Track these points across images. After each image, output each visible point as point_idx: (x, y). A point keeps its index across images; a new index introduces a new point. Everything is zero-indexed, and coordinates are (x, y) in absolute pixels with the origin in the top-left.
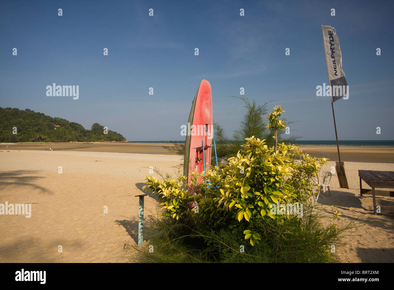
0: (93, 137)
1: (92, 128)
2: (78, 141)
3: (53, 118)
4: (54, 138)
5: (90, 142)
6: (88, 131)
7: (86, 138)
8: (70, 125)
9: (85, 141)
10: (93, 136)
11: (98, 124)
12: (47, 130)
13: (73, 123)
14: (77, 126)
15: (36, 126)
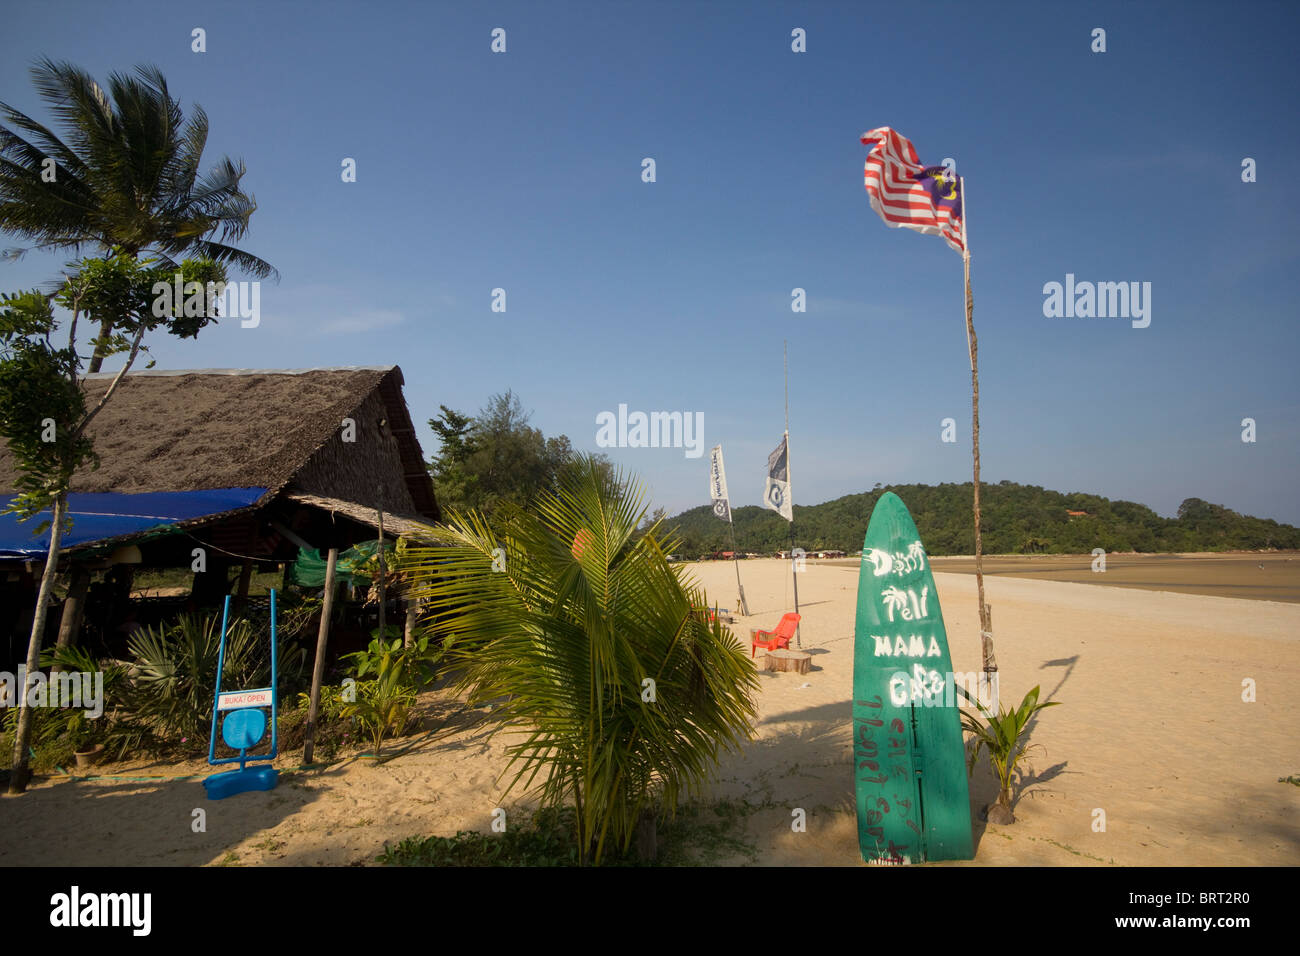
0: (1189, 539)
1: (1179, 512)
2: (1138, 550)
3: (1066, 494)
4: (1068, 545)
5: (1179, 554)
6: (1170, 523)
7: (1164, 541)
8: (1113, 510)
9: (1159, 548)
10: (1189, 534)
11: (1199, 501)
12: (1050, 524)
13: (1119, 504)
14: (1134, 510)
15: (1024, 517)
